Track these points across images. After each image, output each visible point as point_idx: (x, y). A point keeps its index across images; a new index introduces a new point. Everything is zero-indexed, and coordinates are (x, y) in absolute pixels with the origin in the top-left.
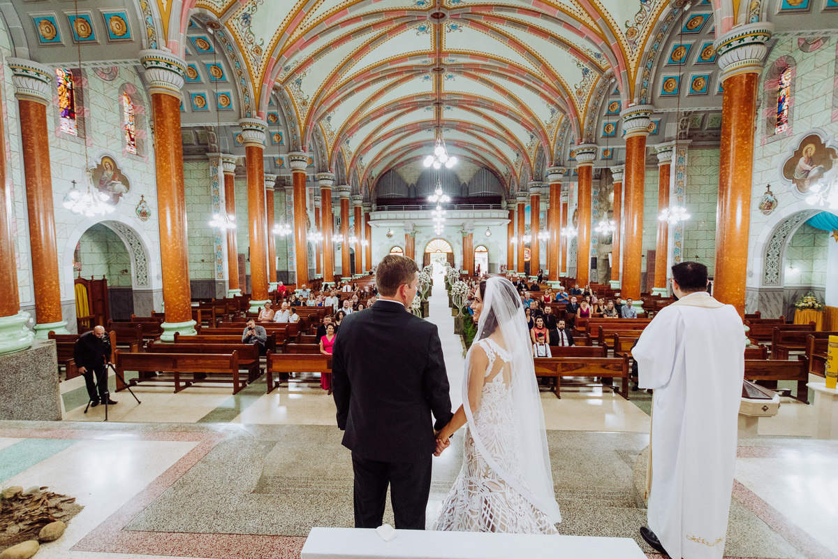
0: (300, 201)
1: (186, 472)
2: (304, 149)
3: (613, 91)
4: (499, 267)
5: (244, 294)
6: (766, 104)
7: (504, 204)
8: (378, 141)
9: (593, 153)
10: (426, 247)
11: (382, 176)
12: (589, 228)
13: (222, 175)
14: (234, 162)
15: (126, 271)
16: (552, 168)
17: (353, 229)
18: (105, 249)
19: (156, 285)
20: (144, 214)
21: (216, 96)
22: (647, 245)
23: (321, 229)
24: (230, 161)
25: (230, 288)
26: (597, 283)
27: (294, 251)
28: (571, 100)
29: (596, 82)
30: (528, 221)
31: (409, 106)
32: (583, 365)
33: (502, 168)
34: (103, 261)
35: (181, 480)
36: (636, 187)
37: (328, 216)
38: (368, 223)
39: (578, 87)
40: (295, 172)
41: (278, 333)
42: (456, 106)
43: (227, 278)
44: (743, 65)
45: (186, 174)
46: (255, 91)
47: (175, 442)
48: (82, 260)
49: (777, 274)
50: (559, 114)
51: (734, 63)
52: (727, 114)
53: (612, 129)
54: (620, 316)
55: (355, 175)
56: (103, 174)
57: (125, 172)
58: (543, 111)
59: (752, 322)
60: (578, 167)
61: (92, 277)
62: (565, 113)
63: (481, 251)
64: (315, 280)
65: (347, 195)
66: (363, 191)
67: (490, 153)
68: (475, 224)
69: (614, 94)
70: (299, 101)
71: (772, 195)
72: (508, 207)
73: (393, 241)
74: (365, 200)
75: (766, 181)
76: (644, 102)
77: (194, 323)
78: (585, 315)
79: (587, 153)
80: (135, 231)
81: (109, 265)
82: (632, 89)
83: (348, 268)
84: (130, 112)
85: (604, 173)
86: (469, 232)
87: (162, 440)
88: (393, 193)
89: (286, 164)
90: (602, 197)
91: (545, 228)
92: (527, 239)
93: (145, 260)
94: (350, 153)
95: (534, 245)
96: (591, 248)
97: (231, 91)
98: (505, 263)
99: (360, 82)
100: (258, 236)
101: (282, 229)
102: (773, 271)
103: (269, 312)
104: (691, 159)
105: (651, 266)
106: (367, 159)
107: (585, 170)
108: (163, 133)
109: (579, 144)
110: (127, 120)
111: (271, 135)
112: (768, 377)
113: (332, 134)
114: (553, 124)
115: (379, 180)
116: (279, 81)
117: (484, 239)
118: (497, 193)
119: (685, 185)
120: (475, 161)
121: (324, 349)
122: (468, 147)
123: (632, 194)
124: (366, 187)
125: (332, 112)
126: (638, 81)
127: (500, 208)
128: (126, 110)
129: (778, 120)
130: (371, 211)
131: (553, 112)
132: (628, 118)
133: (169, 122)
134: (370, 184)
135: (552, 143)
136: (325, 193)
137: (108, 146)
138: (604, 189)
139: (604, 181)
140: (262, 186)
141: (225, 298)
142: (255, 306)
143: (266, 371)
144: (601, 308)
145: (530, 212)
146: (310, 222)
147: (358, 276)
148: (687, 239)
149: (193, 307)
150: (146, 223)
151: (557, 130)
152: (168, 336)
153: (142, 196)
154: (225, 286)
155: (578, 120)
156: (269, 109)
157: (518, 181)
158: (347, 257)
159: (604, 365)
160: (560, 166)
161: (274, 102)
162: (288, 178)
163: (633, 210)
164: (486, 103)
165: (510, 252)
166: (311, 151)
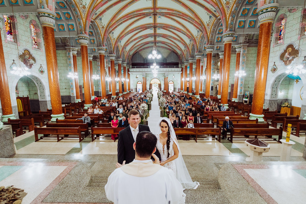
0: (103, 66)
1: (63, 179)
2: (103, 45)
3: (220, 25)
4: (178, 89)
5: (82, 101)
6: (276, 31)
7: (180, 66)
8: (132, 41)
9: (212, 48)
10: (150, 82)
11: (134, 55)
12: (210, 76)
13: (72, 56)
14: (76, 50)
15: (36, 93)
16: (197, 53)
17: (123, 75)
18: (27, 85)
19: (48, 99)
20: (42, 72)
21: (68, 25)
22: (231, 82)
23: (111, 76)
24: (75, 50)
25: (76, 99)
26: (213, 96)
27: (101, 84)
28: (205, 27)
29: (214, 21)
30: (188, 72)
31: (144, 28)
32: (205, 131)
33: (179, 52)
34: (27, 90)
35: (61, 182)
36: (227, 62)
37: (113, 70)
38: (129, 73)
39: (208, 23)
40: (100, 54)
41: (95, 118)
42: (162, 28)
43: (75, 95)
44: (267, 19)
45: (58, 55)
46: (83, 23)
47: (59, 166)
48: (19, 90)
49: (276, 95)
50: (200, 33)
51: (264, 18)
52: (260, 38)
53: (220, 39)
54: (220, 110)
55: (123, 55)
56: (25, 57)
57: (34, 55)
58: (194, 31)
59: (265, 113)
60: (207, 53)
61: (23, 96)
62: (202, 32)
63: (171, 83)
64: (109, 95)
65: (120, 62)
66: (127, 61)
67: (175, 46)
68: (169, 73)
69: (221, 26)
70: (101, 26)
71: (275, 66)
72: (181, 67)
73: (138, 79)
74: (127, 64)
75: (274, 61)
76: (231, 30)
77: (63, 114)
78: (207, 110)
79: (210, 48)
80: (39, 79)
81: (29, 91)
82: (227, 25)
83: (121, 90)
84: (34, 31)
85: (216, 55)
86: (167, 76)
87: (54, 165)
88: (138, 61)
89: (96, 51)
90: (216, 64)
91: (195, 75)
92: (188, 79)
93: (43, 89)
94: (121, 46)
95: (191, 82)
96: (211, 83)
97: (74, 23)
98: (180, 88)
99: (125, 19)
100: (87, 80)
101: (96, 77)
102: (274, 93)
103: (92, 110)
104: (248, 51)
105: (232, 90)
106: (128, 48)
107: (209, 55)
108: (48, 42)
109: (207, 45)
110: (33, 35)
111: (90, 40)
112: (269, 134)
113: (114, 39)
114: (198, 36)
115: (133, 56)
116: (93, 19)
117: (172, 79)
118: (177, 61)
119: (245, 61)
120: (169, 49)
121: (113, 125)
122: (166, 44)
123: (226, 65)
124: (128, 59)
125: (114, 31)
126: (229, 22)
127: (178, 67)
128: (33, 31)
129: (279, 38)
130: (130, 68)
131: (198, 32)
132: (225, 36)
133: (50, 38)
134: (129, 58)
135: (197, 43)
136: (112, 62)
137: (26, 45)
138: (216, 61)
139: (216, 58)
140: (87, 59)
141: (75, 103)
142: (86, 106)
143: (91, 133)
144: (213, 107)
145: (189, 68)
146: (106, 72)
147: (125, 93)
148: (245, 81)
149: (63, 107)
150: (43, 75)
151: (199, 39)
152: (54, 120)
153: (41, 65)
154: (74, 98)
155: (207, 35)
156: (89, 30)
157: (185, 57)
158: (121, 86)
159: (213, 130)
160: (200, 52)
161: (91, 27)
162: (98, 56)
163: (226, 71)
164: (173, 28)
165: (182, 84)
166: (106, 45)
